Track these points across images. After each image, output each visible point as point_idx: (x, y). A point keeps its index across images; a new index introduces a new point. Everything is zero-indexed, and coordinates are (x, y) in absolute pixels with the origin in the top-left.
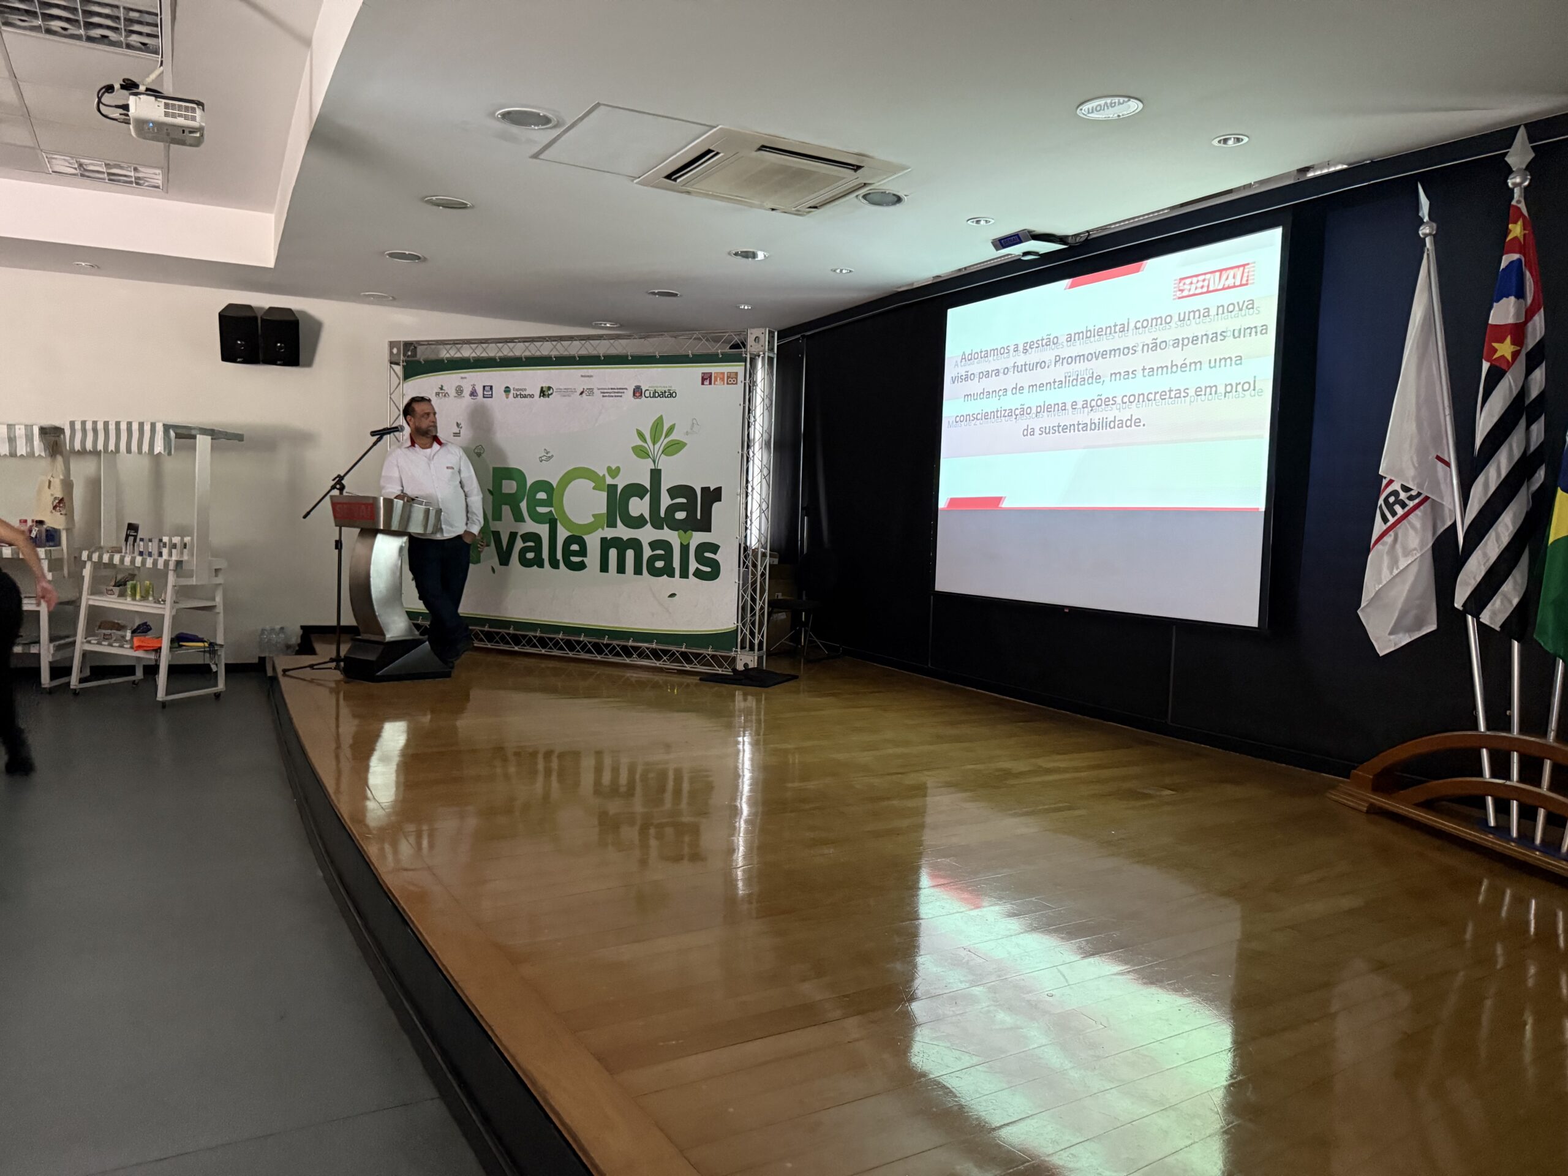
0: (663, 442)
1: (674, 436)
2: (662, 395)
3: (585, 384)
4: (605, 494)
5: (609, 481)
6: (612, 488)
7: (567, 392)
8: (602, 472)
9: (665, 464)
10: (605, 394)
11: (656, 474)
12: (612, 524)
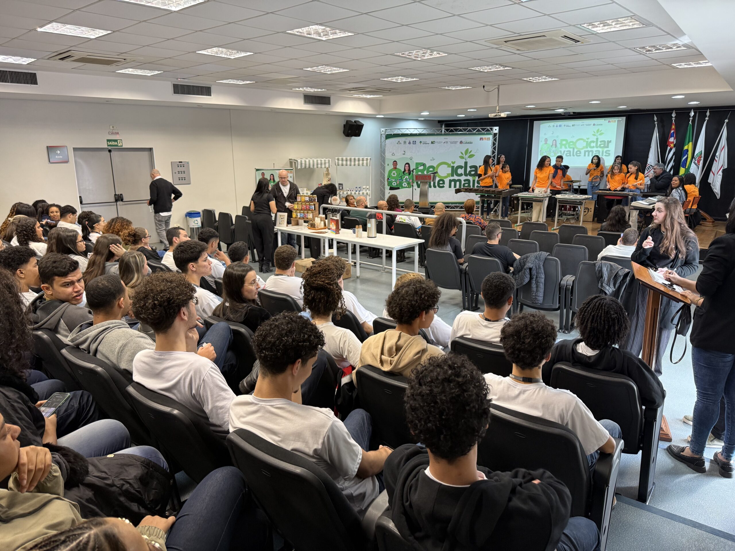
0: (468, 155)
1: (471, 153)
2: (469, 143)
3: (446, 140)
4: (451, 169)
5: (452, 165)
6: (453, 167)
7: (440, 142)
8: (450, 162)
9: (468, 160)
10: (451, 143)
11: (466, 163)
12: (452, 176)
